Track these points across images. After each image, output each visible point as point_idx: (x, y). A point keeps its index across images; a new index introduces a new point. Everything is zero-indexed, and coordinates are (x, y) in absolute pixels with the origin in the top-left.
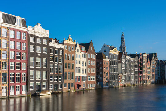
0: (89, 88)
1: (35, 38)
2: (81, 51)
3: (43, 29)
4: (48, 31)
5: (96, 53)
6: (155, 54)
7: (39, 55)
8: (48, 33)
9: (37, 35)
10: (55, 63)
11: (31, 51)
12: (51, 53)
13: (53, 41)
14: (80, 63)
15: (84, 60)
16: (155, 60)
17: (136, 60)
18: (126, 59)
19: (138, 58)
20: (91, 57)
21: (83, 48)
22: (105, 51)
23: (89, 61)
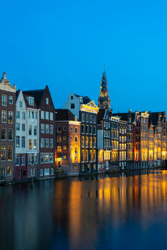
0: (41, 177)
2: (28, 106)
5: (56, 110)
6: (163, 114)
14: (24, 129)
15: (33, 122)
16: (162, 125)
17: (129, 124)
18: (111, 121)
19: (133, 120)
20: (47, 118)
21: (31, 100)
22: (73, 106)
23: (43, 125)
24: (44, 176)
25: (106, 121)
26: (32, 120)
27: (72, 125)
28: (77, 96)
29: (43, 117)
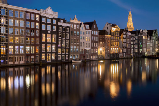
0: (92, 59)
1: (47, 18)
2: (86, 29)
3: (53, 12)
4: (57, 13)
5: (99, 30)
6: (155, 31)
7: (49, 32)
8: (57, 14)
9: (47, 16)
10: (63, 38)
11: (43, 29)
12: (59, 31)
13: (62, 21)
16: (155, 36)
17: (136, 36)
18: (126, 35)
19: (139, 34)
20: (95, 34)
21: (87, 26)
22: (107, 28)
23: (93, 37)
24: (93, 59)
25: (124, 34)
26: (88, 35)
27: (106, 37)
28: (109, 24)
29: (93, 34)
